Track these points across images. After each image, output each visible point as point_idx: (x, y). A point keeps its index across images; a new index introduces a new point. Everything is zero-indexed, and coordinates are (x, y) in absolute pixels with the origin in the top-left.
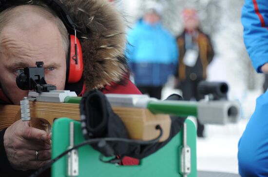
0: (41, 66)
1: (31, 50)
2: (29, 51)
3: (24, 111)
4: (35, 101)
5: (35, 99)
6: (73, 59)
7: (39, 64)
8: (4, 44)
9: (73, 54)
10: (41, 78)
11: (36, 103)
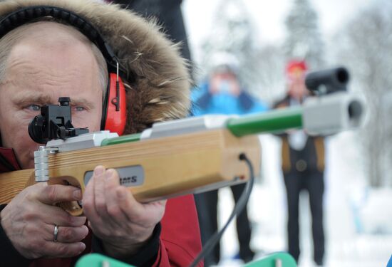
0: (66, 103)
1: (53, 75)
2: (49, 76)
3: (40, 166)
4: (57, 152)
5: (57, 149)
6: (113, 103)
7: (64, 101)
8: (14, 68)
9: (112, 94)
10: (66, 122)
11: (59, 155)
